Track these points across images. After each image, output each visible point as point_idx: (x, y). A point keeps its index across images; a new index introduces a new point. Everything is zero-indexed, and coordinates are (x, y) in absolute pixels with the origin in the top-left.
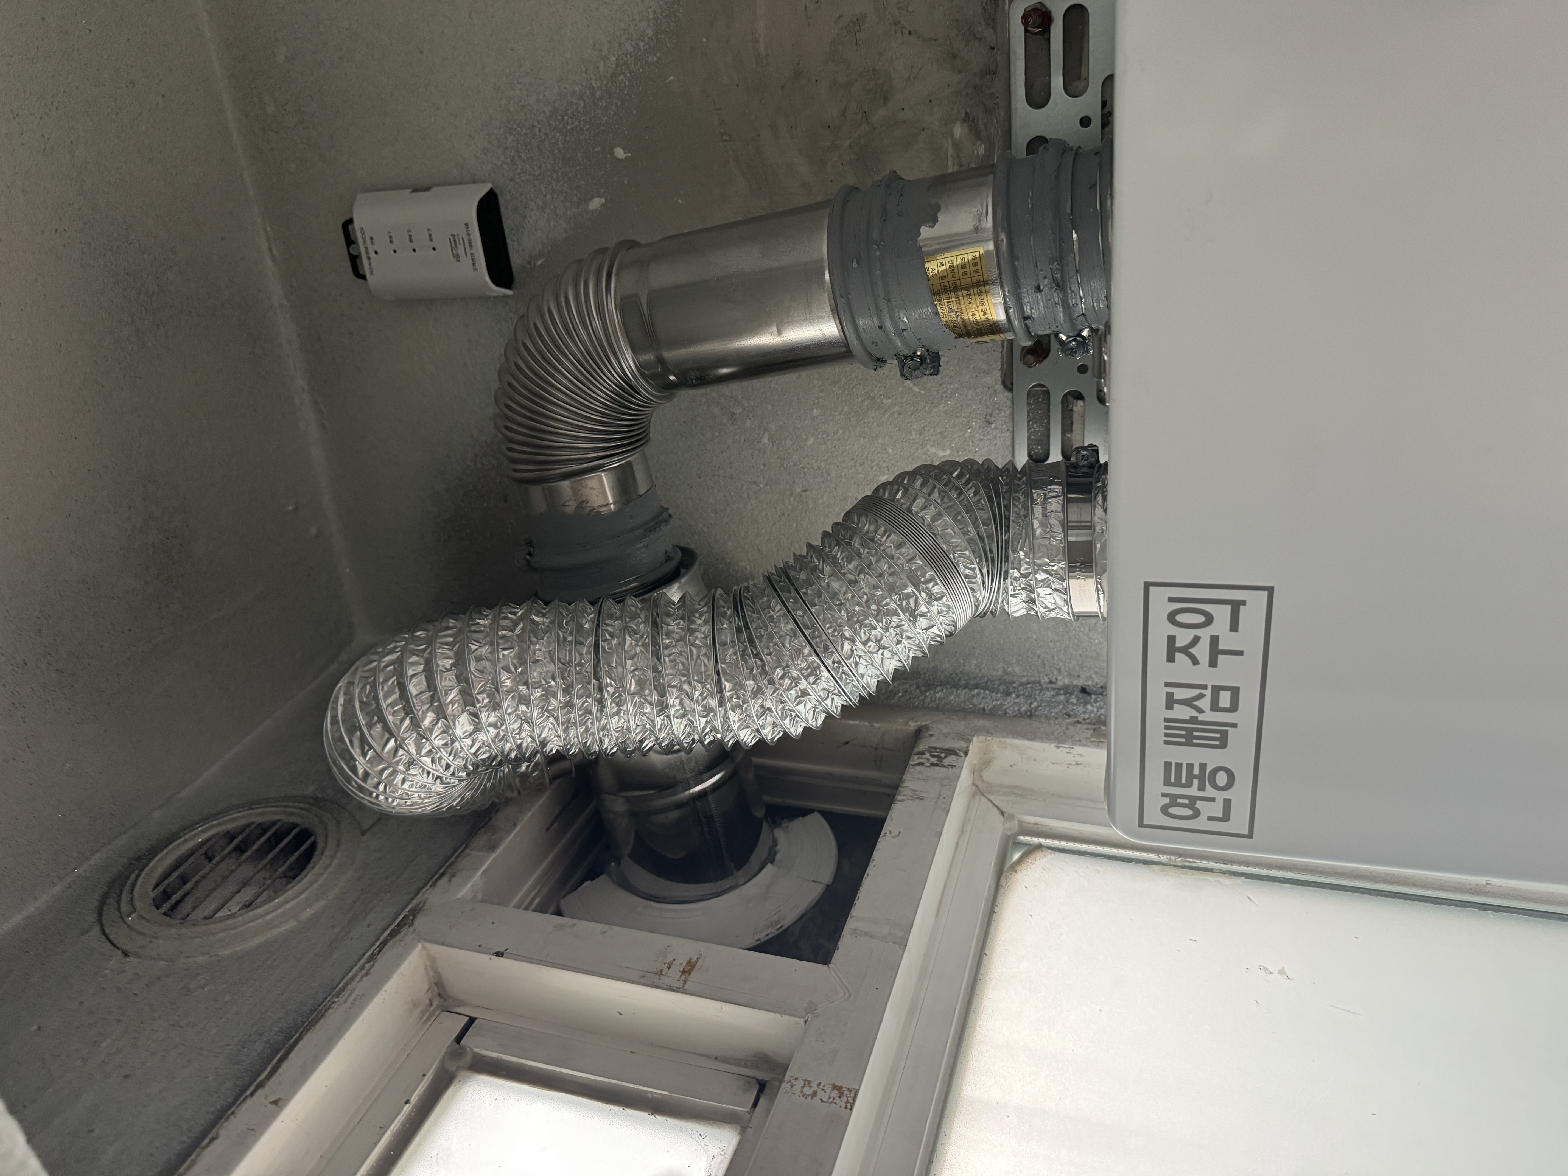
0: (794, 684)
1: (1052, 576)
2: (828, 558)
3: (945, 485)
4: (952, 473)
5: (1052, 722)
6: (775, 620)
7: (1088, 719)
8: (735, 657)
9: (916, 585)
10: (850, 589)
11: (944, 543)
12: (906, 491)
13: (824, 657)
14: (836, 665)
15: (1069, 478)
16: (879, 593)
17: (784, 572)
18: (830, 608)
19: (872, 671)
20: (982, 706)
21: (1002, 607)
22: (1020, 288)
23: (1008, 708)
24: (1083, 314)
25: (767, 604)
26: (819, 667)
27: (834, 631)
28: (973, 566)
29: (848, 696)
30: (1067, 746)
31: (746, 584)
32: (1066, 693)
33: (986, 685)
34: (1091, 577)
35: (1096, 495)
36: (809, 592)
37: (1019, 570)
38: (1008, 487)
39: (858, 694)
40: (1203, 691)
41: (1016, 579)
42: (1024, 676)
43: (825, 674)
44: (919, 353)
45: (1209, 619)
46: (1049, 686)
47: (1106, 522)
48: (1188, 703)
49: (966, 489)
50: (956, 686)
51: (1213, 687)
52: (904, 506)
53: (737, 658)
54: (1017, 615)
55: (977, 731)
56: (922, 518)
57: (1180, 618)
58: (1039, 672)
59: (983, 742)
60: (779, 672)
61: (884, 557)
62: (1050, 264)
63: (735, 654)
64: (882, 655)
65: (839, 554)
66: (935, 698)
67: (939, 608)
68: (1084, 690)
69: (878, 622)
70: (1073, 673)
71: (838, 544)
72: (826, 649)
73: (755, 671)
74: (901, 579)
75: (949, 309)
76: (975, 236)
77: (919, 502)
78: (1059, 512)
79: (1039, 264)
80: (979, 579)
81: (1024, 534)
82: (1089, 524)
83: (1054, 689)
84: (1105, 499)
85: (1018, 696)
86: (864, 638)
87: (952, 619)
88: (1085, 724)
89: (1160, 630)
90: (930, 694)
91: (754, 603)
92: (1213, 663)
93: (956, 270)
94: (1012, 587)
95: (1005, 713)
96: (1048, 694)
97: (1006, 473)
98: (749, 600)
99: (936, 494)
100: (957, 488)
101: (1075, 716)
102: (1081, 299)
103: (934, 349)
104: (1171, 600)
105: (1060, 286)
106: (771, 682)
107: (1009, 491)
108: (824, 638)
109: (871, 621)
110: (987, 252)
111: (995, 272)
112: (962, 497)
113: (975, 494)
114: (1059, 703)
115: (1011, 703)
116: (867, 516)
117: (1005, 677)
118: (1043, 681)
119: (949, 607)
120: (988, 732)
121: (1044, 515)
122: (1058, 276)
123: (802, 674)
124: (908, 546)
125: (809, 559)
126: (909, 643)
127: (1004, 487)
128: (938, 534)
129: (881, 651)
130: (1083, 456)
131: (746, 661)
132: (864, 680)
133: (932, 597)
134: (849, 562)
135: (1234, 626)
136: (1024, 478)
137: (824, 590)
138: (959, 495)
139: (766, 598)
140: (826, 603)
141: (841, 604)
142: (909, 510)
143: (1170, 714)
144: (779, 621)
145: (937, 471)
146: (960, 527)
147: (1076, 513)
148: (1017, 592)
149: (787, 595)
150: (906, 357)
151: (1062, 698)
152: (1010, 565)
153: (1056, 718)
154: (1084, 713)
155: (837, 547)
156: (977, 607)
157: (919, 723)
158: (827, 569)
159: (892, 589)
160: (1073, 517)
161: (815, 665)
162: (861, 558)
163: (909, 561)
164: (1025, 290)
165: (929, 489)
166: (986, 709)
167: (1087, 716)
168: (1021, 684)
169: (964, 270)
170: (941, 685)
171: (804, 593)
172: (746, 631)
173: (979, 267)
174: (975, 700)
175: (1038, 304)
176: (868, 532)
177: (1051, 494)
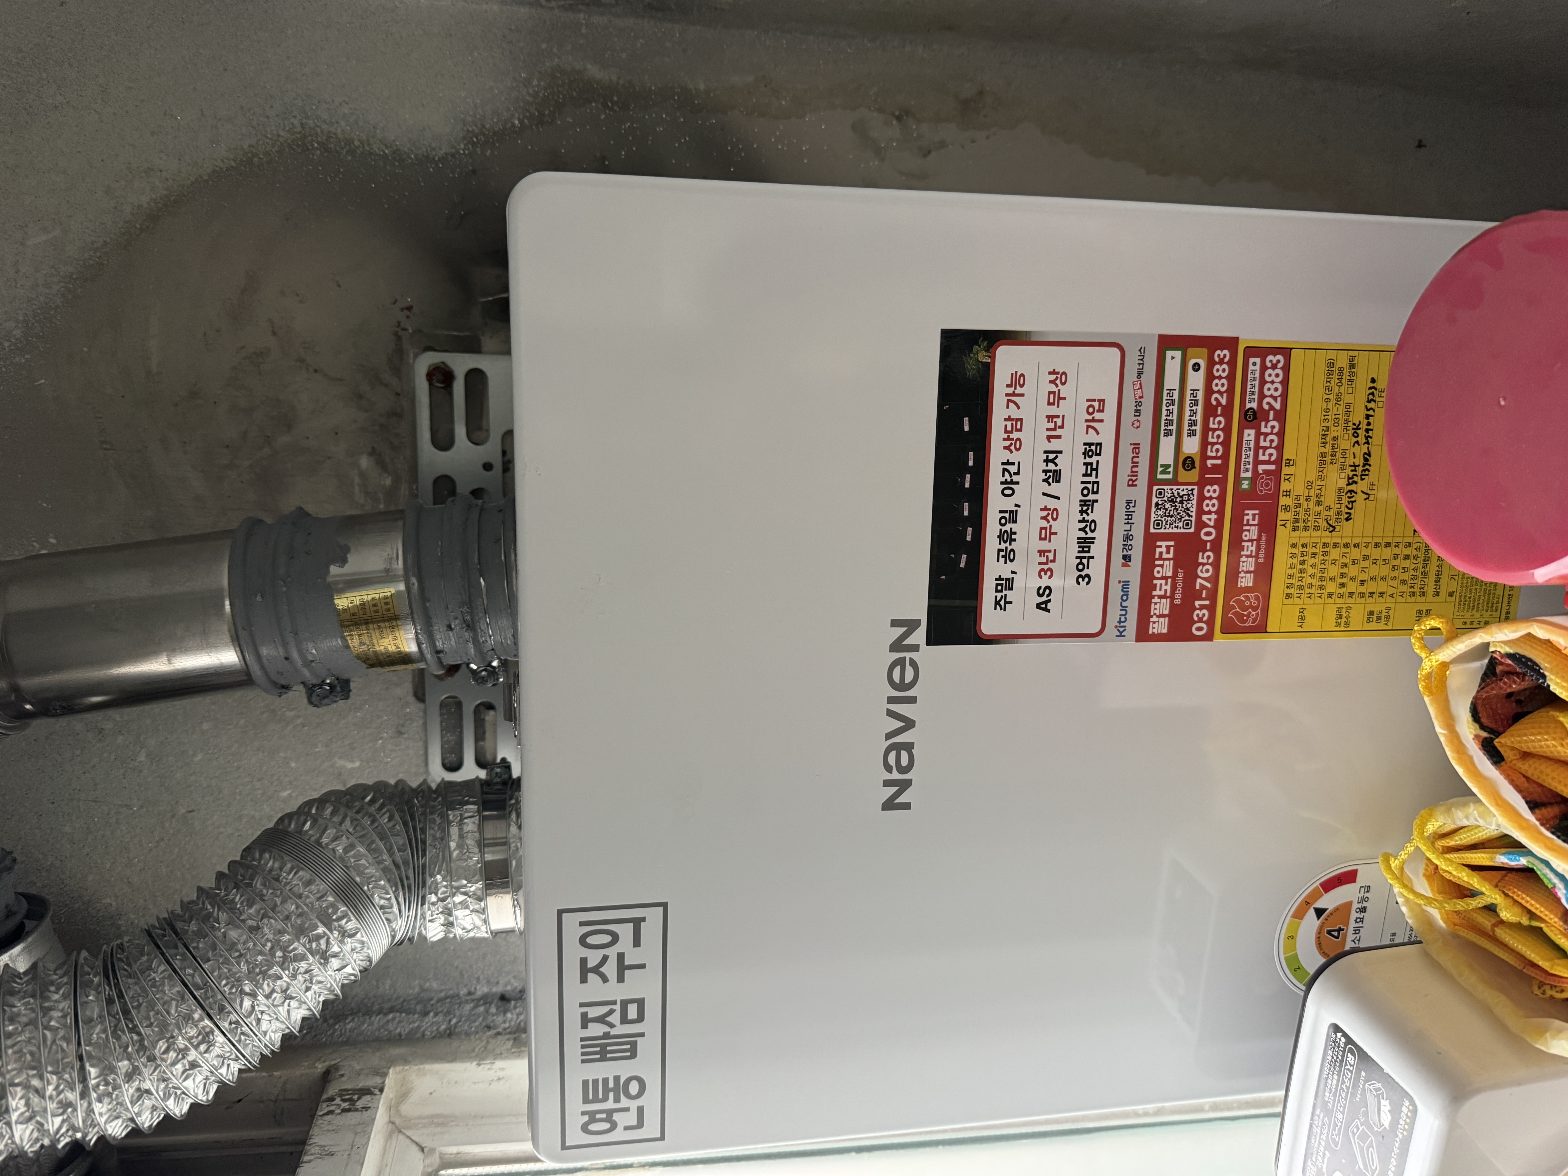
0: (180, 1056)
1: (470, 897)
2: (225, 904)
3: (358, 812)
4: (364, 798)
5: (472, 1037)
6: (158, 984)
7: (508, 1028)
8: (104, 1036)
9: (328, 925)
10: (250, 938)
11: (359, 875)
12: (315, 822)
13: (220, 1019)
14: (234, 1026)
15: (484, 796)
16: (286, 937)
17: (170, 924)
18: (227, 962)
19: (276, 1025)
20: (398, 1030)
21: (420, 934)
22: (432, 626)
23: (426, 1029)
24: (493, 649)
25: (147, 964)
26: (212, 1032)
27: (231, 988)
28: (389, 896)
29: (247, 1060)
30: (488, 1062)
31: (119, 942)
32: (485, 1004)
33: (402, 1006)
34: (508, 893)
35: (510, 812)
36: (201, 945)
37: (436, 894)
38: (424, 809)
39: (258, 1054)
40: (613, 1007)
41: (433, 904)
42: (441, 991)
43: (220, 1039)
44: (328, 681)
45: (615, 938)
46: (468, 998)
47: (521, 839)
48: (601, 1020)
49: (380, 815)
50: (368, 1013)
51: (622, 1001)
52: (313, 839)
53: (107, 1036)
54: (435, 939)
55: (392, 1062)
56: (333, 850)
57: (590, 940)
58: (458, 984)
59: (400, 1072)
60: (162, 1045)
61: (290, 898)
62: (460, 607)
63: (104, 1031)
64: (289, 1005)
65: (238, 898)
66: (346, 1029)
67: (353, 944)
68: (503, 998)
69: (283, 970)
70: (492, 980)
71: (237, 886)
72: (222, 1009)
73: (130, 1049)
74: (311, 920)
75: (361, 643)
76: (387, 577)
77: (329, 834)
78: (475, 832)
79: (449, 606)
80: (395, 909)
81: (441, 857)
82: (504, 840)
83: (473, 1000)
84: (518, 815)
85: (436, 1015)
86: (267, 989)
87: (366, 954)
88: (506, 1034)
89: (573, 953)
90: (340, 1026)
91: (130, 965)
92: (621, 979)
93: (367, 607)
94: (430, 912)
95: (423, 1035)
96: (468, 1007)
97: (421, 794)
98: (123, 961)
99: (348, 822)
100: (371, 815)
101: (495, 1027)
102: (490, 636)
103: (345, 677)
104: (582, 924)
105: (470, 626)
106: (152, 1059)
107: (424, 814)
108: (219, 997)
109: (276, 969)
110: (399, 593)
111: (406, 610)
112: (376, 824)
113: (390, 819)
114: (479, 1016)
115: (430, 1023)
116: (270, 852)
117: (422, 994)
118: (462, 993)
119: (363, 943)
120: (405, 1061)
121: (461, 836)
122: (468, 618)
123: (191, 1044)
124: (317, 883)
125: (201, 906)
126: (320, 988)
127: (420, 809)
128: (351, 866)
129: (288, 1001)
130: (497, 773)
131: (118, 1038)
132: (267, 1038)
133: (345, 934)
134: (250, 906)
135: (637, 943)
136: (440, 799)
137: (220, 942)
138: (373, 822)
139: (145, 958)
140: (221, 956)
141: (241, 955)
142: (318, 842)
143: (587, 1033)
144: (163, 984)
145: (348, 797)
146: (375, 856)
147: (492, 830)
148: (435, 916)
149: (173, 951)
150: (314, 686)
151: (482, 1009)
152: (428, 890)
153: (477, 1033)
154: (504, 1022)
155: (235, 890)
156: (393, 937)
157: (327, 1063)
158: (223, 917)
159: (301, 932)
160: (488, 834)
161: (208, 1030)
162: (263, 900)
163: (319, 899)
164: (437, 628)
165: (341, 817)
166: (403, 1033)
167: (507, 1025)
168: (439, 1001)
169: (375, 608)
170: (351, 1014)
171: (194, 948)
172: (119, 1001)
173: (390, 606)
174: (391, 1027)
175: (450, 640)
176: (271, 870)
177: (467, 815)
